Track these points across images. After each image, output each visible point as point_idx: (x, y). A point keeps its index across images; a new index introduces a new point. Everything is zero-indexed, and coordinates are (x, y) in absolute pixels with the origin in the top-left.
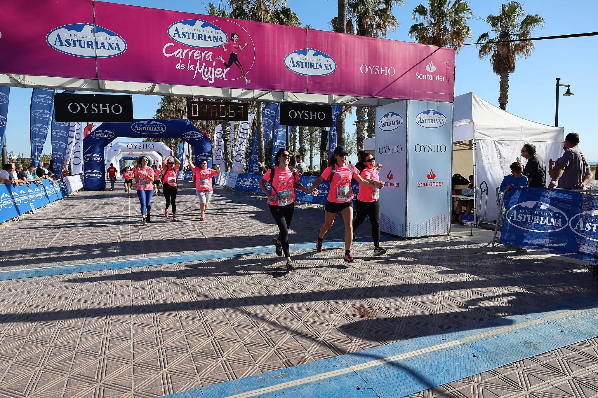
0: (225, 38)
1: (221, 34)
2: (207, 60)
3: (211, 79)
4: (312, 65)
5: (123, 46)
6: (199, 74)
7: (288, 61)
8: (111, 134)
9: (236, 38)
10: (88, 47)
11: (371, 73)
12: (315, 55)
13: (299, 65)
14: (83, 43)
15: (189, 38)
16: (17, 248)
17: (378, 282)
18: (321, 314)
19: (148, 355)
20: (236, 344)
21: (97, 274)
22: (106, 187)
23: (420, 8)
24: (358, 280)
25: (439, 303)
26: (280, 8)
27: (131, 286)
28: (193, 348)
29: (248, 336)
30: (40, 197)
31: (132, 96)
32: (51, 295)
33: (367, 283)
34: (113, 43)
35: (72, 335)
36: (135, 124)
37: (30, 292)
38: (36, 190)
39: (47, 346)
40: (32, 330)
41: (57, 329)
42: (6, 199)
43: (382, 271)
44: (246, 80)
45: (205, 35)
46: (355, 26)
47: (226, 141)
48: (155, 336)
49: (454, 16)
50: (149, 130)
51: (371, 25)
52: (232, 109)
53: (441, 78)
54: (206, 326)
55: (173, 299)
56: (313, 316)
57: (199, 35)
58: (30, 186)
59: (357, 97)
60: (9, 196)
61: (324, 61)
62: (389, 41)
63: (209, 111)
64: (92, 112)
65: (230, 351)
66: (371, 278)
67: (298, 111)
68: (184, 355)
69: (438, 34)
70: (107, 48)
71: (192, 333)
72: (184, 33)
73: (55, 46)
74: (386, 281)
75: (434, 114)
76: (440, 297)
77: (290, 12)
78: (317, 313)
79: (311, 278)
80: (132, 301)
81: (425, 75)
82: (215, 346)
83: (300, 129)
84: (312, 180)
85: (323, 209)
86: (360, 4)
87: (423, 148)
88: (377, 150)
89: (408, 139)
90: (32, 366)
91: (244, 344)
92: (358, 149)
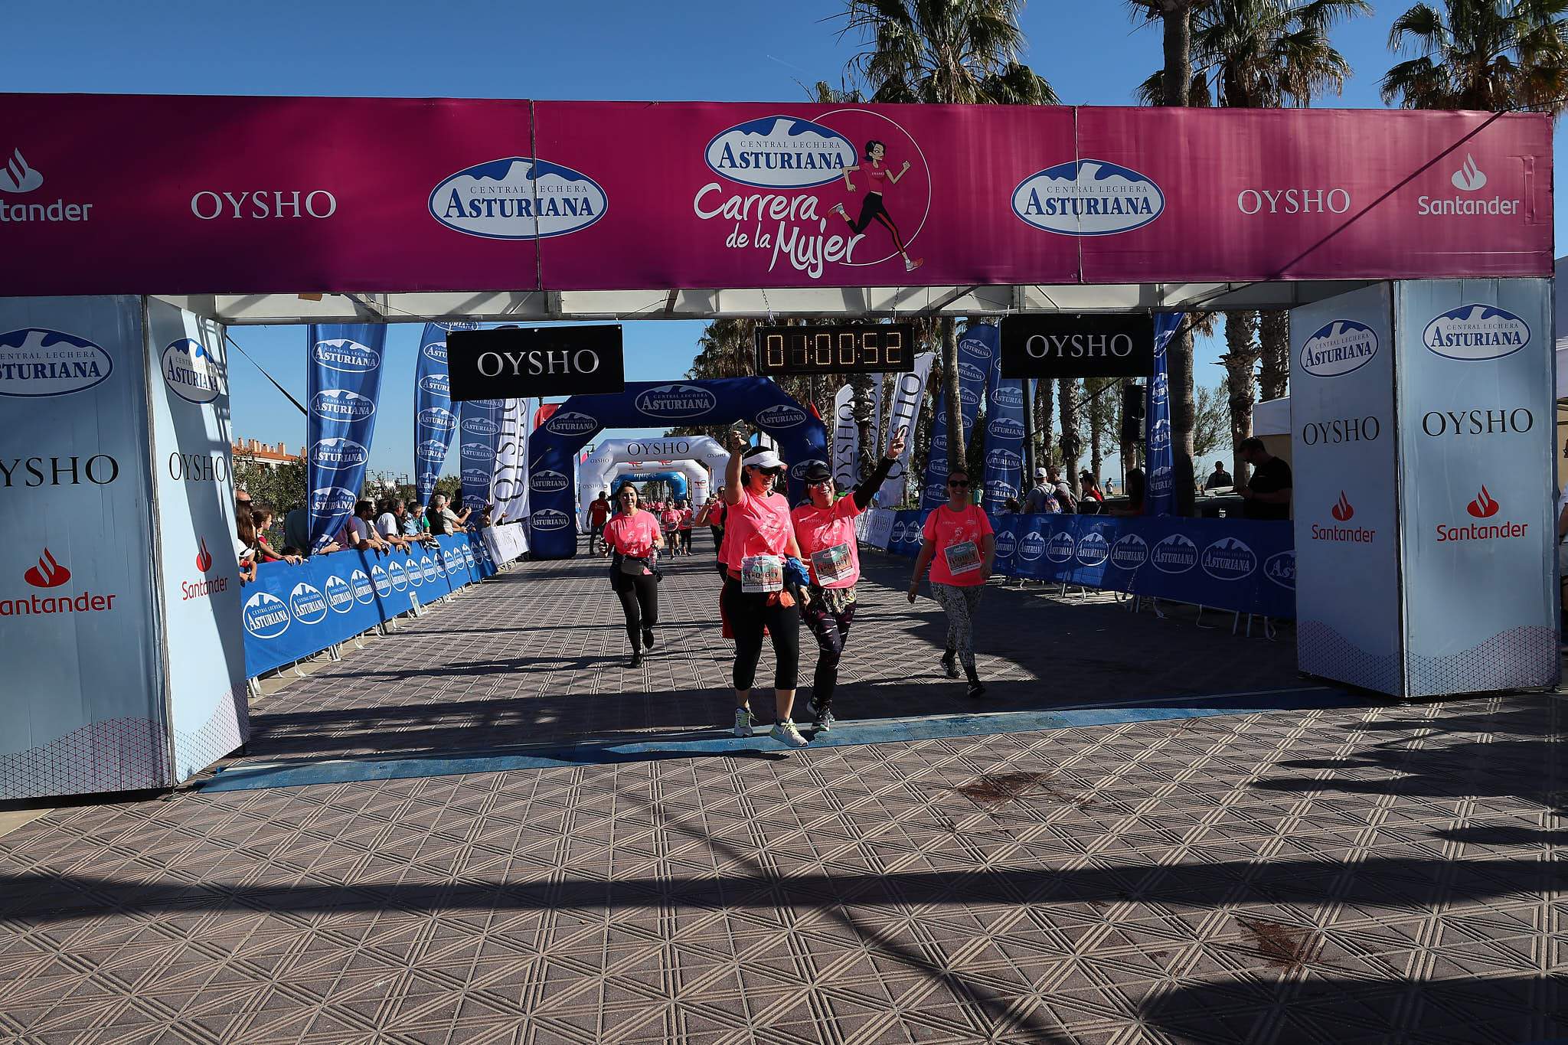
0: (849, 157)
1: (842, 148)
2: (804, 217)
3: (814, 268)
4: (1092, 206)
5: (598, 203)
6: (784, 257)
7: (1021, 201)
8: (588, 421)
9: (878, 153)
10: (520, 214)
11: (1273, 211)
12: (1099, 176)
13: (1054, 208)
14: (507, 204)
15: (757, 166)
16: (371, 702)
17: (1320, 840)
18: (1136, 935)
19: (640, 1024)
20: (879, 1014)
21: (535, 776)
22: (580, 551)
23: (1416, 16)
24: (1249, 832)
25: (1545, 930)
26: (1000, 68)
27: (613, 813)
28: (760, 1014)
29: (914, 992)
30: (431, 577)
31: (621, 326)
32: (426, 829)
33: (1281, 844)
34: (576, 199)
35: (462, 945)
36: (643, 397)
37: (382, 817)
38: (423, 561)
39: (403, 970)
40: (374, 922)
41: (431, 923)
42: (360, 583)
43: (1331, 805)
44: (908, 261)
45: (798, 155)
46: (1215, 91)
47: (863, 427)
48: (661, 967)
49: (1530, 26)
50: (676, 408)
51: (1265, 83)
52: (870, 341)
53: (1506, 204)
54: (798, 949)
55: (714, 860)
56: (1110, 941)
57: (783, 155)
58: (410, 552)
59: (1229, 286)
60: (366, 577)
61: (1128, 189)
62: (1326, 113)
63: (811, 350)
64: (531, 373)
65: (860, 1035)
66: (1293, 827)
67: (1053, 337)
68: (735, 1034)
69: (1480, 84)
70: (561, 212)
71: (759, 967)
72: (745, 155)
73: (447, 220)
74: (1346, 841)
75: (1485, 316)
76: (1546, 909)
77: (1028, 76)
78: (1123, 935)
79: (1104, 818)
80: (611, 859)
81: (1452, 203)
82: (821, 1012)
83: (1062, 387)
84: (1102, 525)
85: (1135, 604)
86: (1227, 28)
87: (1450, 422)
88: (1297, 433)
89: (1399, 398)
90: (361, 1025)
91: (902, 1016)
92: (1234, 431)
